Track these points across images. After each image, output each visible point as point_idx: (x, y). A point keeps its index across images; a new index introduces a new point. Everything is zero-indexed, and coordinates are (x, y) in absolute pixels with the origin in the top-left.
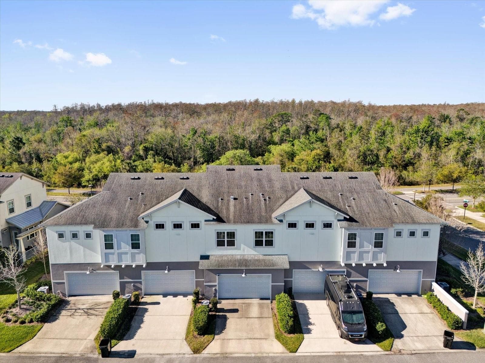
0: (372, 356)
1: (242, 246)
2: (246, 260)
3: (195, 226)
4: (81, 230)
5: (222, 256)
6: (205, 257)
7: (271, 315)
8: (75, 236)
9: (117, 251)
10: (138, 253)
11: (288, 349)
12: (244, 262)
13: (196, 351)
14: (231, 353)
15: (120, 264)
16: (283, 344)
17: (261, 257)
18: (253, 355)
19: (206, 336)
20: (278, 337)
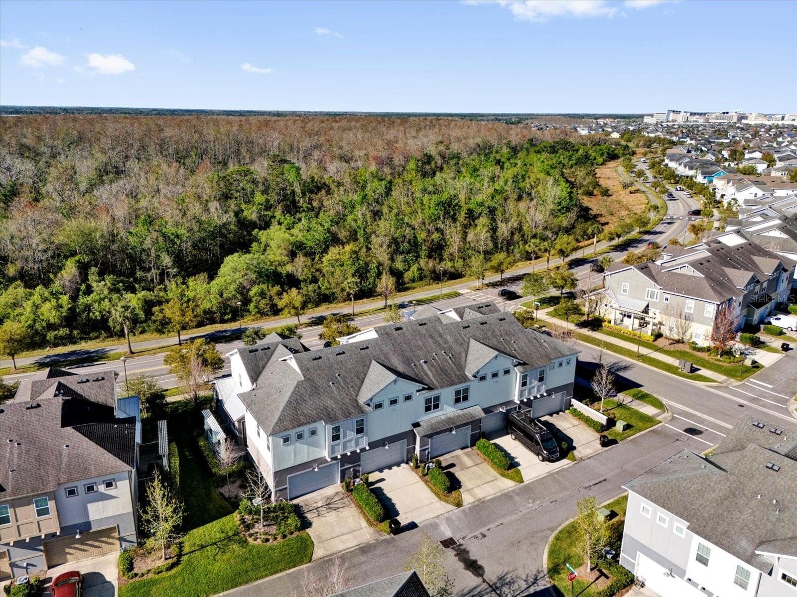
0: (569, 468)
1: (445, 406)
2: (450, 418)
3: (408, 398)
4: (306, 429)
5: (429, 420)
6: (416, 425)
7: (482, 461)
8: (300, 436)
9: (343, 441)
10: (362, 437)
11: (518, 481)
12: (449, 420)
13: (459, 504)
14: (484, 498)
15: (345, 452)
16: (511, 479)
17: (460, 412)
18: (499, 494)
19: (453, 493)
20: (503, 475)
